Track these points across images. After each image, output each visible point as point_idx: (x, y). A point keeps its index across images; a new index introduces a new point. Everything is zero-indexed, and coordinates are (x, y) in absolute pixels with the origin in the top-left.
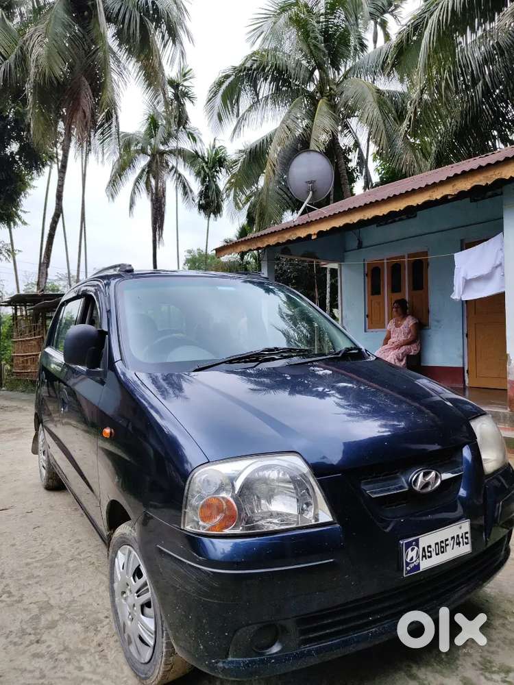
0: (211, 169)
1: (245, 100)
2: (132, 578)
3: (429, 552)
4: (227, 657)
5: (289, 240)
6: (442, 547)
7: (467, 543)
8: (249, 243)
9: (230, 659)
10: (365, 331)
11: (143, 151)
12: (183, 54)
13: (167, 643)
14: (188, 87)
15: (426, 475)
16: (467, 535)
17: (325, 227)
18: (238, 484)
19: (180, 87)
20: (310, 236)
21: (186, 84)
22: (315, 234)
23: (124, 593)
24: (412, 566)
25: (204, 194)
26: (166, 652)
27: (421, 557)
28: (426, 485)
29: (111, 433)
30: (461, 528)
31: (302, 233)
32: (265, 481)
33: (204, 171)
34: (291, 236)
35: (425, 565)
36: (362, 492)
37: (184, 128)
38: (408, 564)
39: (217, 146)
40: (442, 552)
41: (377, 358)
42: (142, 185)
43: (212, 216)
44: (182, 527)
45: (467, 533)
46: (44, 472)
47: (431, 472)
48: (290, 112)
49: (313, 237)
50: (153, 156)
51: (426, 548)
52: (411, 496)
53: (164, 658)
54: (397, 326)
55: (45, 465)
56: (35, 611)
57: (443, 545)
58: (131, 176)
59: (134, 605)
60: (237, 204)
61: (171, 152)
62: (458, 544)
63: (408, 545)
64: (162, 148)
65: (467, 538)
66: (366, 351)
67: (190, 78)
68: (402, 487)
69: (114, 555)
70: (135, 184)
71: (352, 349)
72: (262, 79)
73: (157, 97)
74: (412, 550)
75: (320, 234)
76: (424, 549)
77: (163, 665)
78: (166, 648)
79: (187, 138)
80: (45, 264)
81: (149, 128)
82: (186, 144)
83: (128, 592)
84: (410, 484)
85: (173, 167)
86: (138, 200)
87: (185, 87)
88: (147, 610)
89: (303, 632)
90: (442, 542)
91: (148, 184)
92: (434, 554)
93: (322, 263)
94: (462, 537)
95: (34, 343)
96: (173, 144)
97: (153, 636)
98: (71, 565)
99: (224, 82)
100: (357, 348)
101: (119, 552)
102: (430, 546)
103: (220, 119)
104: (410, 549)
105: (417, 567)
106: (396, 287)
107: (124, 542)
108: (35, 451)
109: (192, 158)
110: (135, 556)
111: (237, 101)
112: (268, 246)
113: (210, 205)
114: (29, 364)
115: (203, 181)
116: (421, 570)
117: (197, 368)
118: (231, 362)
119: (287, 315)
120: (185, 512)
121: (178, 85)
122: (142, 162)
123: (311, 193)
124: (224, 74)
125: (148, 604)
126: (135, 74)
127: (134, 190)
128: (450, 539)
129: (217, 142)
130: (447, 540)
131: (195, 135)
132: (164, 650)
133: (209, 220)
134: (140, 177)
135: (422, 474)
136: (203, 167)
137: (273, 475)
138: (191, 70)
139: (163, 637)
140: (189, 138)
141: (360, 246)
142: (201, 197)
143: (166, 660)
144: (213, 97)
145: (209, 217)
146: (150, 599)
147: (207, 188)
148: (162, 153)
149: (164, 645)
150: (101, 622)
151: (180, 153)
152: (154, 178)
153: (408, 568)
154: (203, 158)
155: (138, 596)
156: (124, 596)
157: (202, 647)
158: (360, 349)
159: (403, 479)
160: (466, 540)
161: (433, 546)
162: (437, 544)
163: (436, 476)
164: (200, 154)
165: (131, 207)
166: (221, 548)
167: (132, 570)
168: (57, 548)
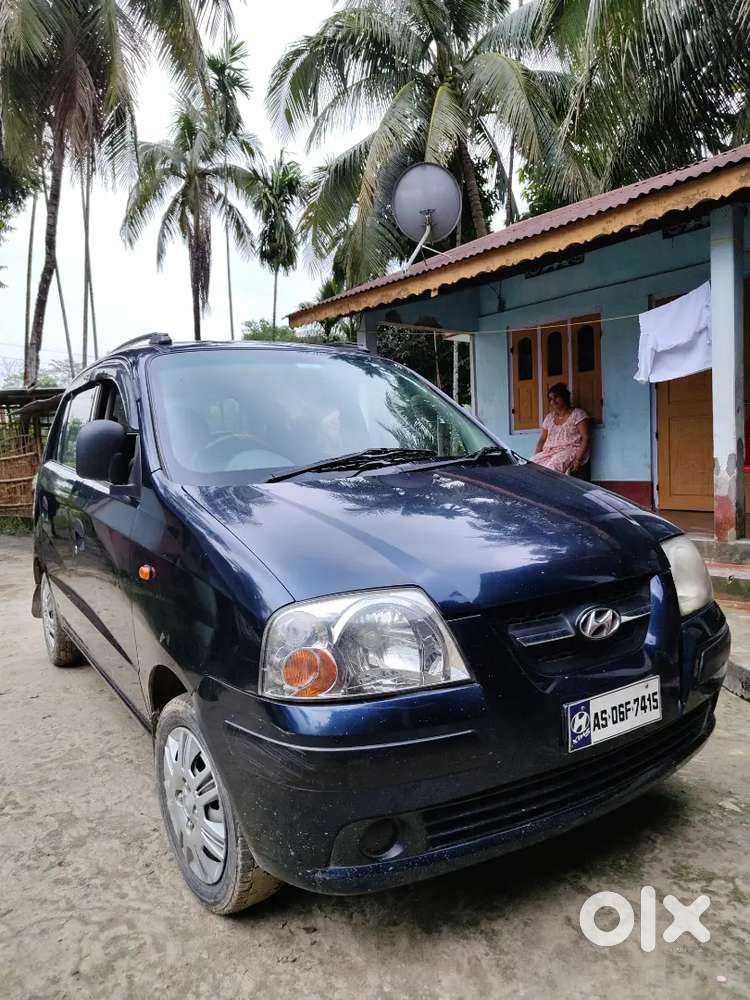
0: (277, 197)
1: (327, 90)
2: (190, 771)
3: (603, 719)
4: (327, 865)
5: (398, 299)
6: (621, 713)
7: (655, 708)
8: (338, 306)
9: (332, 868)
10: (511, 434)
11: (174, 171)
12: (229, 18)
13: (243, 854)
14: (240, 70)
15: (599, 615)
16: (656, 697)
17: (451, 278)
18: (337, 632)
19: (227, 71)
20: (428, 292)
21: (235, 65)
22: (435, 290)
23: (179, 792)
24: (579, 738)
25: (268, 236)
26: (243, 866)
27: (592, 726)
28: (600, 629)
29: (151, 572)
30: (647, 687)
31: (417, 289)
32: (374, 626)
33: (268, 200)
34: (399, 293)
35: (598, 736)
36: (510, 640)
37: (235, 134)
38: (574, 736)
39: (285, 162)
40: (622, 720)
41: (529, 462)
42: (175, 225)
43: (281, 268)
44: (260, 694)
45: (655, 694)
46: (52, 641)
47: (606, 611)
48: (394, 107)
49: (433, 294)
50: (189, 178)
51: (599, 714)
52: (579, 644)
53: (240, 874)
54: (557, 423)
55: (53, 632)
56: (54, 825)
57: (622, 709)
58: (159, 209)
59: (195, 807)
60: (318, 250)
61: (216, 172)
62: (644, 708)
63: (575, 710)
64: (202, 166)
65: (655, 700)
66: (513, 453)
67: (242, 56)
68: (566, 633)
69: (162, 742)
70: (164, 223)
71: (492, 450)
72: (351, 56)
73: (192, 85)
74: (581, 716)
75: (444, 289)
76: (596, 714)
77: (239, 884)
78: (243, 859)
79: (239, 149)
80: (34, 344)
81: (182, 136)
82: (238, 160)
83: (185, 791)
84: (577, 629)
85: (220, 196)
86: (169, 246)
87: (234, 70)
88: (212, 812)
89: (430, 830)
90: (621, 706)
91: (183, 221)
92: (610, 722)
93: (447, 334)
94: (649, 699)
95: (24, 462)
96: (219, 160)
97: (224, 846)
98: (100, 765)
99: (293, 61)
100: (498, 448)
101: (170, 738)
102: (604, 712)
103: (290, 120)
104: (577, 715)
105: (587, 740)
106: (554, 367)
107: (177, 722)
108: (37, 612)
109: (249, 181)
110: (193, 741)
111: (315, 91)
112: (367, 309)
113: (278, 252)
114: (18, 494)
115: (266, 217)
116: (593, 744)
117: (271, 478)
118: (319, 469)
119: (399, 408)
120: (264, 672)
121: (224, 67)
122: (173, 188)
123: (428, 228)
124: (293, 49)
125: (214, 804)
126: (158, 51)
127: (162, 232)
128: (632, 702)
129: (285, 155)
130: (628, 703)
131: (252, 146)
132: (240, 863)
133: (276, 275)
134: (171, 211)
135: (593, 615)
136: (265, 195)
137: (386, 618)
138: (242, 43)
139: (237, 846)
140: (243, 150)
141: (502, 308)
142: (264, 241)
143: (242, 877)
144: (277, 84)
145: (277, 270)
146: (217, 796)
147: (273, 226)
148: (203, 174)
149: (240, 856)
150: (147, 836)
151: (229, 173)
152: (192, 212)
153: (575, 741)
154: (265, 181)
155: (200, 794)
156: (180, 796)
157: (292, 853)
158: (504, 451)
159: (568, 622)
160: (655, 704)
161: (609, 711)
162: (614, 708)
163: (614, 617)
164: (260, 175)
165: (160, 257)
166: (316, 719)
167: (189, 759)
168: (78, 742)
